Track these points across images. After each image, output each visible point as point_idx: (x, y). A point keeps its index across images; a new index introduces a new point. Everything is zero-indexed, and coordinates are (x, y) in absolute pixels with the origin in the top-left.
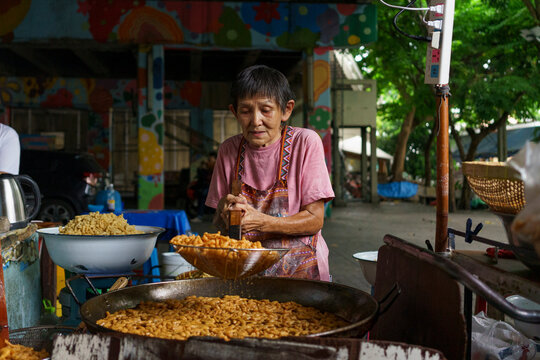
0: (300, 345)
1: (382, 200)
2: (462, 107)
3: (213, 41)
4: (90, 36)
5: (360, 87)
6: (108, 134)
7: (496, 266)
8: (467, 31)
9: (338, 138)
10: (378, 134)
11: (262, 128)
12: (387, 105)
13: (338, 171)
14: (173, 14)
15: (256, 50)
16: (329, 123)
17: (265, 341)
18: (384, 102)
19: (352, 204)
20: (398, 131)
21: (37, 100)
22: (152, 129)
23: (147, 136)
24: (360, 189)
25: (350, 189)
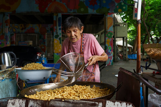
0: (86, 102)
1: (129, 60)
2: (154, 31)
3: (76, 12)
4: (39, 11)
5: (123, 25)
6: (45, 41)
7: (154, 77)
8: (155, 7)
9: (116, 41)
10: (128, 39)
11: (75, 37)
12: (131, 31)
13: (116, 51)
14: (64, 4)
15: (90, 14)
16: (112, 36)
17: (75, 101)
18: (130, 30)
19: (120, 61)
20: (135, 39)
21: (24, 31)
22: (58, 39)
23: (56, 41)
24: (123, 56)
25: (120, 57)
